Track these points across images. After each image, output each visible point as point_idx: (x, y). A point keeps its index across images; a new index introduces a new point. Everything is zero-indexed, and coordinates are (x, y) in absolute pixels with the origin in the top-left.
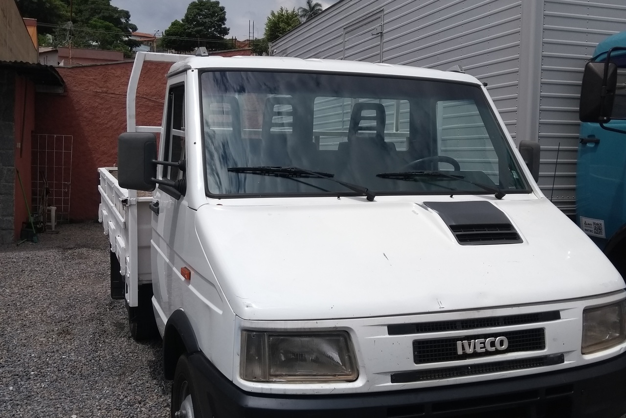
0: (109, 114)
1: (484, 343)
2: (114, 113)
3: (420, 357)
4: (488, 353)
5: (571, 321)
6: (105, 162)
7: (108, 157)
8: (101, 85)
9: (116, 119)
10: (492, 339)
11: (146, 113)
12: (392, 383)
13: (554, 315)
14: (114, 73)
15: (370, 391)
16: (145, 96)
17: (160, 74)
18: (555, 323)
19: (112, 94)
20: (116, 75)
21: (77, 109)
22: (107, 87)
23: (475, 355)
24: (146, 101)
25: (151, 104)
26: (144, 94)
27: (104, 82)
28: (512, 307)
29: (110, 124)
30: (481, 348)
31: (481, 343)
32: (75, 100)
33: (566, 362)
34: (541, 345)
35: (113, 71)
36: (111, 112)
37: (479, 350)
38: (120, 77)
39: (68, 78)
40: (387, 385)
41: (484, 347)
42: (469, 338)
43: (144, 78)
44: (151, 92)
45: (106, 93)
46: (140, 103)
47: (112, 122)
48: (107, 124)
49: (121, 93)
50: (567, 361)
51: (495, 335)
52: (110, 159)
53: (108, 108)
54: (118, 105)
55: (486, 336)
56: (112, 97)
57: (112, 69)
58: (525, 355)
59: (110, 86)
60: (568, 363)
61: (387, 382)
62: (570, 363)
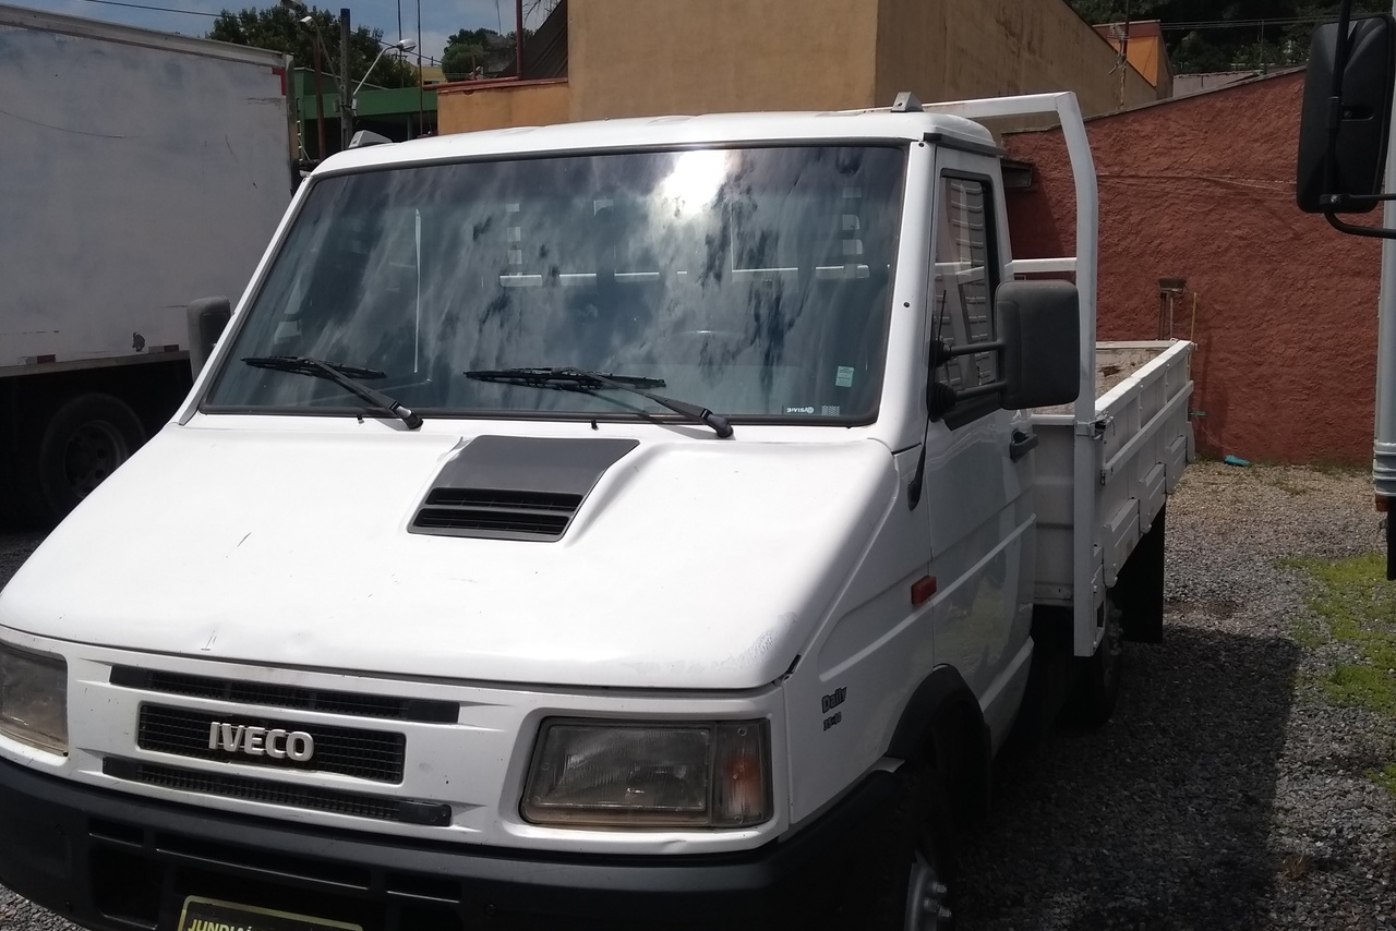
0: (1122, 223)
1: (264, 737)
2: (1133, 220)
3: (148, 736)
4: (266, 760)
5: (483, 732)
6: (1110, 330)
7: (1118, 317)
8: (1108, 161)
9: (1137, 233)
10: (281, 732)
11: (1208, 215)
12: (104, 772)
13: (445, 712)
14: (1138, 131)
15: (71, 778)
16: (1205, 176)
17: (1245, 119)
18: (437, 729)
19: (1132, 177)
20: (1142, 134)
21: (1056, 216)
22: (1122, 163)
23: (240, 757)
24: (1209, 186)
25: (1219, 192)
26: (1203, 171)
27: (1116, 152)
28: (344, 674)
29: (1124, 244)
30: (256, 746)
31: (256, 736)
32: (1053, 199)
33: (453, 827)
34: (393, 772)
35: (1136, 126)
36: (1126, 219)
37: (250, 749)
38: (1151, 138)
39: (1041, 152)
40: (96, 774)
41: (262, 745)
42: (236, 719)
43: (1206, 132)
44: (1220, 164)
45: (1119, 177)
46: (1192, 193)
47: (1128, 241)
48: (1117, 245)
49: (1151, 174)
50: (458, 824)
51: (291, 726)
52: (1120, 322)
53: (1122, 209)
54: (1143, 200)
55: (272, 723)
56: (1130, 185)
57: (1134, 121)
58: (355, 784)
59: (1128, 160)
60: (457, 830)
61: (97, 770)
62: (464, 833)
